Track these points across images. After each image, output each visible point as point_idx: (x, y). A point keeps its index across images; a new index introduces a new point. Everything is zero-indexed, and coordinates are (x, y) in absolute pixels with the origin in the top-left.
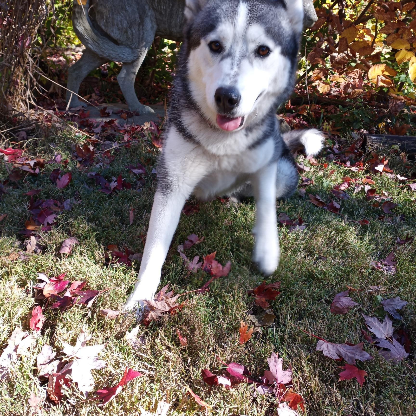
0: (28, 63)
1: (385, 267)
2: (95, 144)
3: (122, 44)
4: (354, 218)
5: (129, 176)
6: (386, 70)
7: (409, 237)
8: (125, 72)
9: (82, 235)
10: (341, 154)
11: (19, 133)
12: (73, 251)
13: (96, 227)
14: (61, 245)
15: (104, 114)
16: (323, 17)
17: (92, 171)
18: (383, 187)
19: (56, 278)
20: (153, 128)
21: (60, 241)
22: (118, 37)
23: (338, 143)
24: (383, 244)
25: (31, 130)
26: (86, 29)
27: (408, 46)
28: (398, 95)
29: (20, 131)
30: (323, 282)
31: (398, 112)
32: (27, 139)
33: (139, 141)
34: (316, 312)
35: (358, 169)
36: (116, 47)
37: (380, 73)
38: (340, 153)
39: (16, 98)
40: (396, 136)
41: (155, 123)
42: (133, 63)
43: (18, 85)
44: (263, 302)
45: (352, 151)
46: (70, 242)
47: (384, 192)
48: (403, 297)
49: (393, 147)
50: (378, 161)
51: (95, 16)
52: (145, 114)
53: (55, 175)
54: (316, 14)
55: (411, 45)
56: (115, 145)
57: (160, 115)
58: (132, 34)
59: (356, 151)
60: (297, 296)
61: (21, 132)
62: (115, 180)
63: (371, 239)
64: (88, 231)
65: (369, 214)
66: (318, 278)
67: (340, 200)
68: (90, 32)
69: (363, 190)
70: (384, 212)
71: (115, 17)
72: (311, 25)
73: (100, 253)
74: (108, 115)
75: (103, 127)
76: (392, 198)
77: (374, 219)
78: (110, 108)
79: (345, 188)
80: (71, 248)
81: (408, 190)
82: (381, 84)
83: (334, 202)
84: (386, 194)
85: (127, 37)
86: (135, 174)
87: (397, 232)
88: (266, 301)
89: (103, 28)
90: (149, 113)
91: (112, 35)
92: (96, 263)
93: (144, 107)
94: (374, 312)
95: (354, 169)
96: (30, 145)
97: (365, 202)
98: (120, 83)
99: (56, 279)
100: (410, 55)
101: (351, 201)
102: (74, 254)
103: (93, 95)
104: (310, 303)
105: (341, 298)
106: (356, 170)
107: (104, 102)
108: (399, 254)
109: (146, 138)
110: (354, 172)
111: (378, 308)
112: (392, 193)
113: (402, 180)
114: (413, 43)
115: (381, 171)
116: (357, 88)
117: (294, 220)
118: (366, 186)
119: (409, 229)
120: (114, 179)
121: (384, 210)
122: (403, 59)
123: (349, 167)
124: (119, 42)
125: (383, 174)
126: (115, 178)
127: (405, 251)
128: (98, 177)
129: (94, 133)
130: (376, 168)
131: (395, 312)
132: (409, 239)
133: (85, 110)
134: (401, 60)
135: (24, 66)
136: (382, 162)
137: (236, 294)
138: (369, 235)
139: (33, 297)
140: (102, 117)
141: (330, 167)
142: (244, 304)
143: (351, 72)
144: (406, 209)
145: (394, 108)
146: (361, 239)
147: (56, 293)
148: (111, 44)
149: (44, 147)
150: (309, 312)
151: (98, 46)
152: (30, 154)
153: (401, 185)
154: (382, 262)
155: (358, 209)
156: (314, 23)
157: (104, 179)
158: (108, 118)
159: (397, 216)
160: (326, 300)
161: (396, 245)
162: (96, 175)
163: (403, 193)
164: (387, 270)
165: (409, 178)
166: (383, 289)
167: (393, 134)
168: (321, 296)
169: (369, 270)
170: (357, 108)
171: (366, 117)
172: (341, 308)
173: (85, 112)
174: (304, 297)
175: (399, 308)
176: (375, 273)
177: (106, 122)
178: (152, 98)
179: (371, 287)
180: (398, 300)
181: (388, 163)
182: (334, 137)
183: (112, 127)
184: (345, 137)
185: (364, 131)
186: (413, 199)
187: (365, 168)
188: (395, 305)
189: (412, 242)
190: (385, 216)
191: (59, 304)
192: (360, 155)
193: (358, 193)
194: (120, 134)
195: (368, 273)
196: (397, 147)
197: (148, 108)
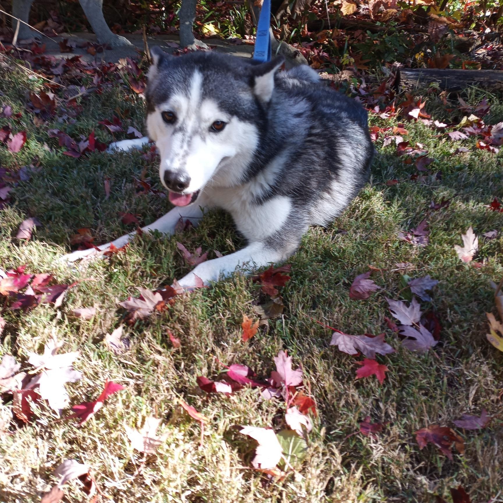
1: (415, 239)
2: (56, 90)
4: (381, 180)
5: (103, 134)
7: (445, 200)
9: (44, 214)
10: (369, 97)
13: (62, 204)
14: (18, 228)
15: (65, 48)
17: (53, 127)
18: (417, 137)
19: (15, 271)
20: (130, 67)
21: (16, 223)
23: (366, 82)
24: (414, 210)
28: (440, 15)
30: (341, 261)
31: (439, 37)
33: (113, 85)
34: (332, 299)
35: (389, 115)
38: (367, 95)
40: (436, 69)
41: (132, 60)
44: (270, 289)
45: (381, 92)
46: (29, 224)
47: (418, 144)
48: (434, 275)
49: (431, 85)
50: (413, 104)
53: (4, 134)
56: (82, 91)
57: (138, 49)
59: (387, 92)
60: (310, 281)
62: (85, 138)
63: (401, 205)
64: (52, 209)
65: (399, 173)
66: (336, 257)
69: (393, 143)
70: (417, 170)
74: (70, 50)
75: (64, 66)
76: (427, 152)
77: (405, 180)
78: (73, 39)
80: (32, 232)
81: (447, 140)
84: (421, 146)
86: (110, 132)
87: (431, 194)
88: (275, 287)
90: (125, 47)
93: (117, 38)
94: (400, 294)
95: (384, 116)
97: (395, 158)
99: (14, 273)
101: (379, 157)
103: (50, 21)
104: (326, 288)
105: (361, 281)
106: (386, 118)
107: (65, 30)
108: (432, 222)
109: (121, 81)
110: (384, 120)
111: (404, 290)
112: (428, 145)
113: (441, 127)
115: (416, 116)
116: (390, 8)
118: (397, 137)
119: (445, 190)
121: (418, 167)
123: (377, 114)
125: (418, 120)
126: (84, 136)
127: (439, 218)
128: (62, 135)
129: (54, 75)
130: (411, 113)
131: (424, 293)
132: (444, 203)
133: (39, 43)
136: (417, 106)
138: (398, 200)
140: (62, 53)
142: (248, 294)
144: (444, 164)
145: (434, 34)
146: (389, 205)
147: (16, 290)
150: (324, 299)
153: (439, 134)
154: (412, 232)
155: (387, 168)
157: (70, 137)
158: (70, 54)
159: (432, 174)
160: (344, 283)
161: (430, 211)
162: (58, 132)
163: (441, 144)
164: (418, 242)
165: (449, 125)
166: (412, 267)
167: (433, 68)
168: (338, 279)
169: (397, 244)
170: (390, 33)
171: (400, 45)
172: (361, 292)
173: (39, 46)
174: (319, 281)
175: (428, 288)
176: (403, 247)
177: (68, 60)
178: (129, 24)
179: (398, 265)
180: (428, 279)
181: (425, 106)
182: (361, 73)
183: (77, 66)
184: (373, 73)
185: (398, 64)
186: (452, 151)
187: (397, 114)
188: (424, 285)
189: (448, 206)
190: (418, 174)
191: (20, 303)
192: (392, 96)
193: (387, 146)
194: (88, 75)
195: (394, 247)
196: (436, 85)
197: (124, 40)
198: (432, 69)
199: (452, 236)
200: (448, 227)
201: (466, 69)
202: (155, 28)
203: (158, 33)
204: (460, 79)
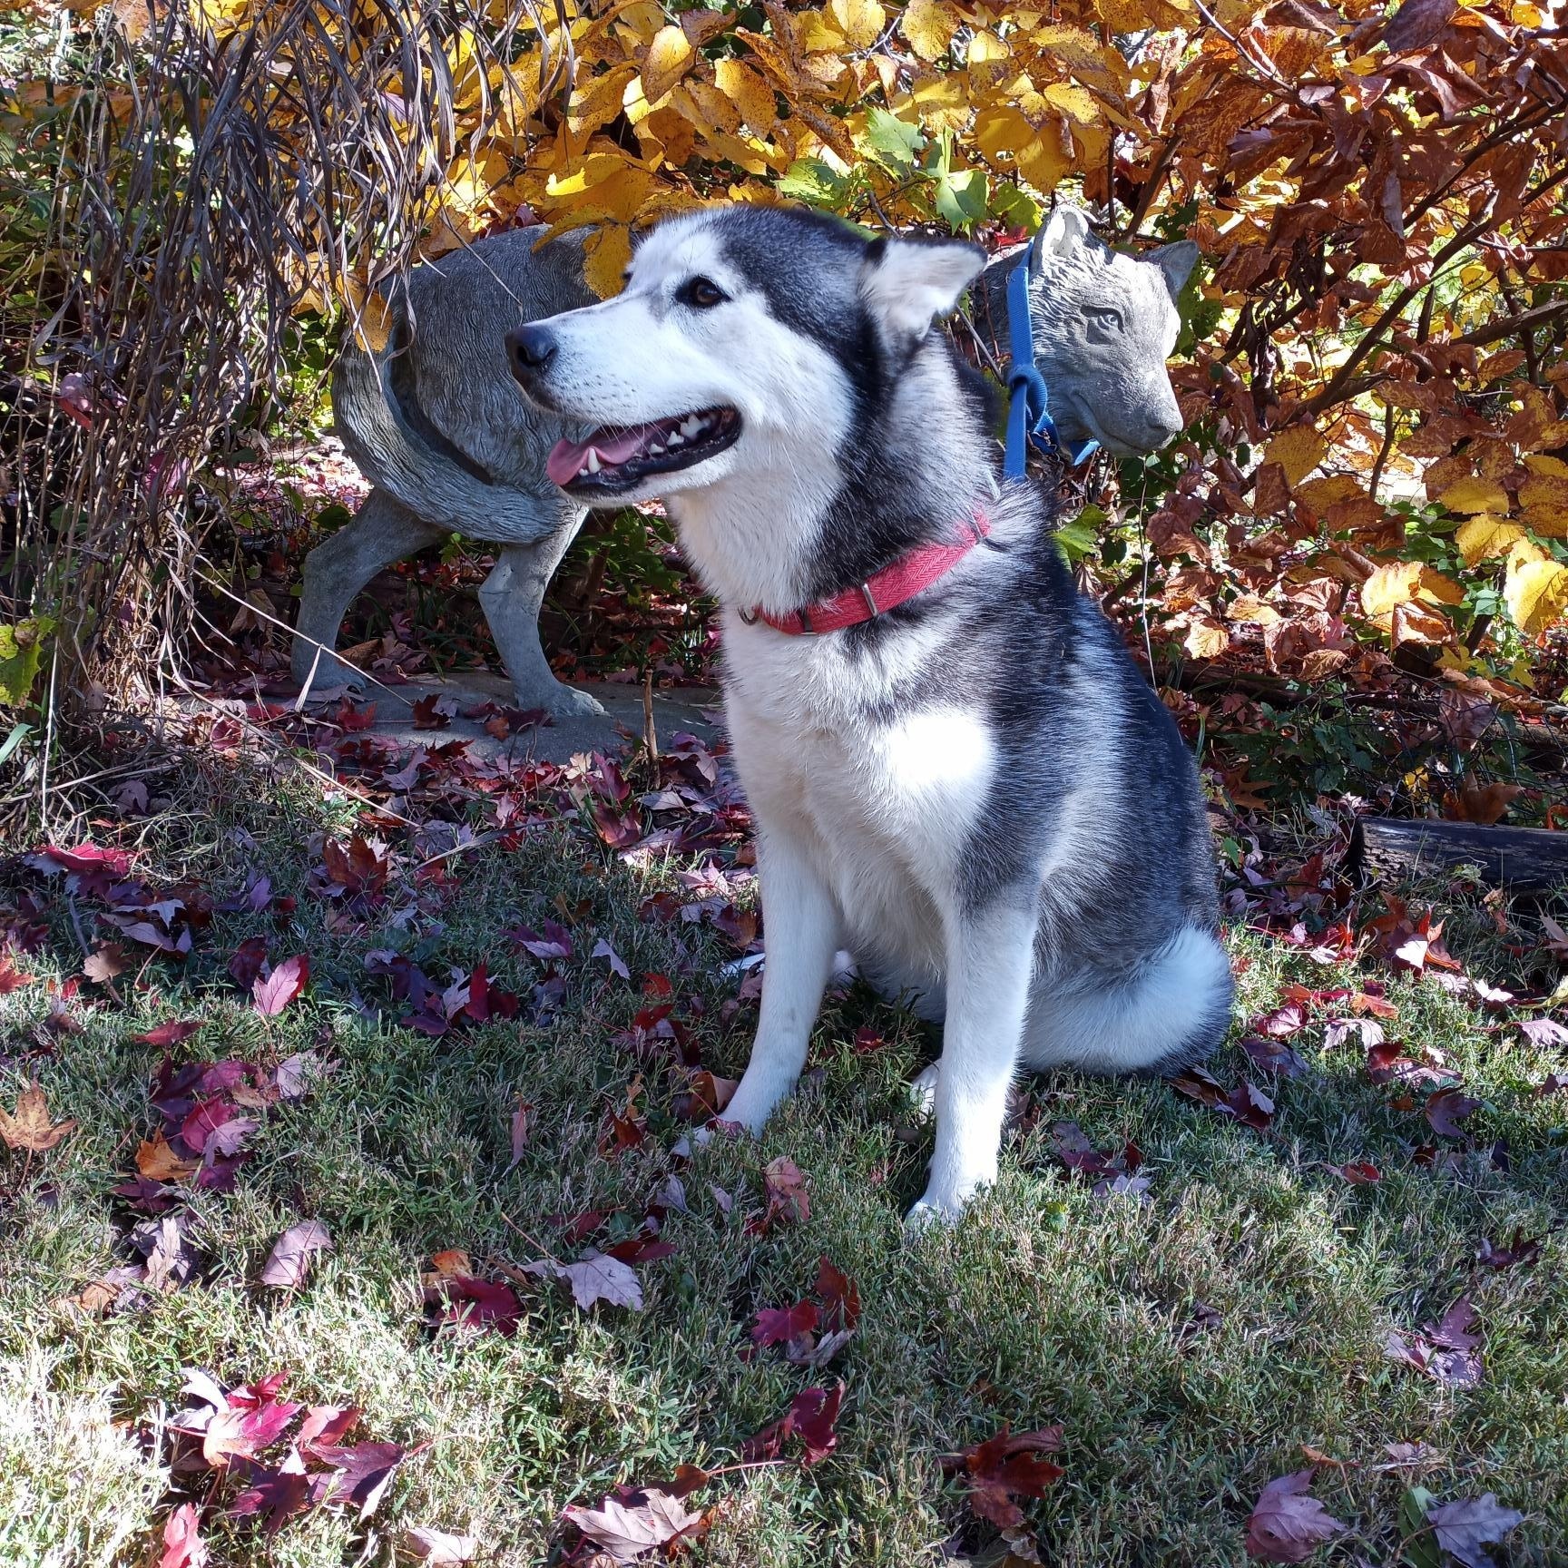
0: (172, 543)
1: (1439, 1358)
2: (394, 833)
3: (502, 482)
4: (1322, 1154)
5: (513, 968)
6: (1426, 584)
7: (1525, 1237)
8: (510, 572)
9: (343, 1208)
10: (1273, 891)
11: (122, 786)
12: (310, 1279)
13: (393, 1181)
14: (269, 1250)
15: (426, 717)
16: (1201, 392)
17: (378, 944)
18: (1426, 1028)
19: (250, 1390)
20: (599, 774)
21: (264, 1236)
22: (489, 459)
23: (1261, 847)
24: (1430, 1263)
25: (164, 775)
26: (378, 428)
27: (1502, 501)
28: (1471, 672)
29: (124, 780)
30: (1215, 1423)
31: (1473, 737)
32: (151, 812)
33: (550, 826)
34: (1194, 1553)
35: (1335, 954)
36: (482, 488)
37: (1405, 594)
38: (1268, 887)
39: (119, 662)
40: (1470, 826)
41: (606, 756)
42: (536, 546)
43: (131, 620)
44: (997, 1505)
45: (1311, 878)
46: (301, 1242)
47: (1431, 1051)
48: (1507, 1491)
49: (1458, 872)
50: (1407, 925)
51: (414, 384)
52: (574, 718)
53: (247, 959)
54: (1176, 407)
55: (1513, 497)
56: (467, 839)
57: (625, 725)
58: (541, 451)
59: (1327, 884)
60: (1124, 1485)
61: (129, 785)
62: (463, 980)
63: (1388, 1242)
64: (364, 1198)
65: (1376, 1137)
66: (1200, 1406)
67: (1271, 1078)
68: (393, 438)
69: (1353, 1039)
70: (1430, 1130)
71: (483, 391)
72: (1160, 443)
73: (411, 1289)
74: (441, 724)
75: (422, 768)
76: (1458, 1077)
77: (1398, 1162)
78: (450, 692)
79: (1289, 1029)
80: (305, 1266)
81: (1517, 1042)
82: (1407, 633)
83: (1252, 1088)
84: (1439, 1057)
85: (520, 460)
86: (535, 960)
87: (1480, 1215)
88: (1011, 1497)
89: (440, 425)
90: (589, 718)
91: (470, 449)
92: (394, 1323)
93: (570, 694)
94: (1403, 1552)
95: (1321, 954)
96: (159, 836)
97: (1363, 1090)
98: (489, 610)
99: (248, 1396)
100: (1506, 534)
101: (1313, 1085)
102: (315, 1293)
103: (389, 640)
104: (1172, 1513)
105: (1284, 1501)
106: (1328, 961)
107: (426, 668)
108: (1489, 1308)
109: (573, 814)
110: (1323, 966)
111: (1418, 1538)
112: (1460, 1055)
113: (1496, 1002)
114: (1519, 488)
115: (1419, 963)
116: (1324, 646)
117: (1109, 1154)
118: (1364, 1022)
119: (1523, 1204)
120: (460, 975)
121: (1435, 1122)
122: (1484, 547)
123: (1301, 946)
124: (492, 474)
125: (1425, 975)
126: (461, 971)
127: (1511, 1297)
128: (401, 968)
129: (391, 790)
130: (1402, 953)
131: (1479, 1552)
132: (1523, 1248)
133: (358, 702)
134: (1479, 551)
135: (155, 555)
136: (1419, 931)
137: (902, 1476)
138: (1379, 1226)
139: (163, 1465)
140: (419, 729)
141: (1235, 940)
142: (931, 1516)
143: (1302, 589)
144: (1513, 1119)
145: (1456, 725)
146: (1354, 1239)
147: (247, 1451)
148: (465, 479)
149: (208, 847)
150: (1168, 1551)
151: (420, 487)
152: (156, 870)
153: (1492, 1022)
154: (1428, 1335)
155: (1338, 1118)
156: (1170, 439)
157: (421, 975)
158: (440, 734)
159: (1479, 1147)
160: (1228, 1500)
161: (1481, 1270)
162: (394, 960)
163: (1498, 1053)
164: (1448, 1371)
165: (1520, 996)
166: (1436, 1458)
167: (1458, 819)
168: (1210, 1482)
169: (1384, 1377)
170: (1328, 712)
171: (1359, 749)
172: (1285, 1539)
173: (358, 708)
174: (1149, 1487)
175: (1492, 1537)
176: (1404, 1386)
177: (431, 751)
178: (597, 653)
179: (1391, 1449)
180: (1488, 1508)
181: (1444, 933)
182: (1247, 820)
183: (456, 771)
184: (1283, 822)
185: (1355, 801)
186: (1535, 1079)
187: (1359, 951)
188: (1478, 1525)
189: (1535, 1260)
190: (1436, 1147)
191: (259, 1496)
192: (1342, 895)
193: (1336, 1048)
194: (484, 795)
195: (1377, 1384)
196: (1471, 872)
197: (586, 700)
198: (1457, 825)
199: (1553, 1361)
200: (1541, 1328)
201: (1557, 827)
202: (669, 669)
203: (677, 683)
204: (1543, 858)
